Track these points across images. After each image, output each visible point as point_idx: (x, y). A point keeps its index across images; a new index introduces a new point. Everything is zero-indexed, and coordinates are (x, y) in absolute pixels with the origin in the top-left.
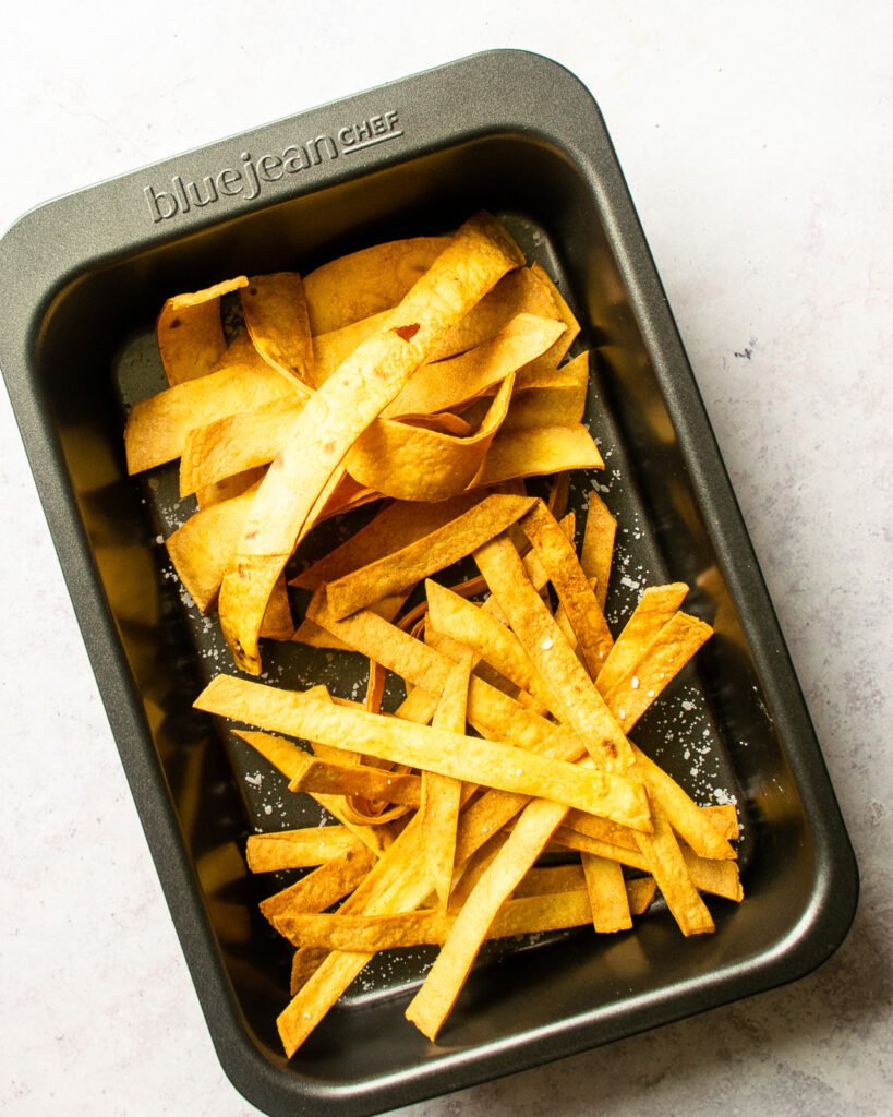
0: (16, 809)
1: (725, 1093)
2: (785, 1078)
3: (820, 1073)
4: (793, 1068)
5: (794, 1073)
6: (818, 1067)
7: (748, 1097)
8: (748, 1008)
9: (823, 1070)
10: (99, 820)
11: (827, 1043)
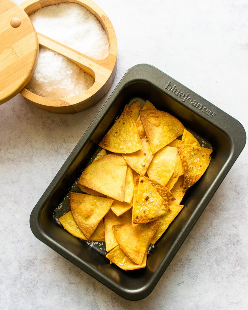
0: (7, 149)
1: (82, 296)
2: (94, 302)
3: (100, 306)
4: (97, 301)
5: (96, 303)
6: (101, 305)
7: (85, 300)
8: (98, 284)
9: (101, 306)
10: (19, 162)
11: (106, 302)
